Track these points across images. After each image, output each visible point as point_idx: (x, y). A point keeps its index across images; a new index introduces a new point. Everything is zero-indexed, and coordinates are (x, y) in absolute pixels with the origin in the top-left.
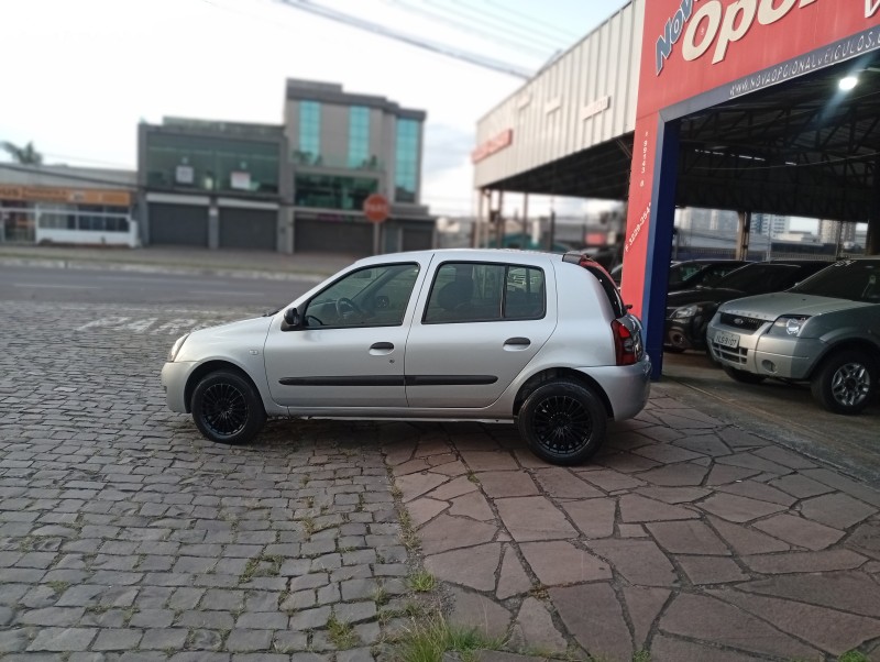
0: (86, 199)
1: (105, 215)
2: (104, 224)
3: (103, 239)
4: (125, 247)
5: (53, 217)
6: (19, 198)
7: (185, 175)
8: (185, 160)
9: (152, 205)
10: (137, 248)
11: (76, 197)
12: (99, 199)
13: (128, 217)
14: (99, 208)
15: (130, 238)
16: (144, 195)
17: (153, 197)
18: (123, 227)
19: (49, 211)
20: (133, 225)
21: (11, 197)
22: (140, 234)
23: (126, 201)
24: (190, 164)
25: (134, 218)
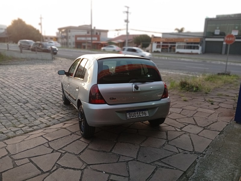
0: (189, 41)
1: (193, 45)
2: (193, 47)
3: (192, 52)
4: (197, 54)
5: (180, 46)
6: (173, 41)
7: (217, 32)
8: (218, 28)
9: (207, 42)
10: (201, 54)
11: (186, 40)
12: (192, 41)
13: (199, 45)
14: (192, 43)
15: (199, 51)
16: (205, 39)
17: (207, 39)
18: (198, 48)
19: (179, 44)
20: (200, 48)
21: (171, 41)
22: (202, 50)
23: (199, 41)
24: (219, 29)
25: (200, 45)
